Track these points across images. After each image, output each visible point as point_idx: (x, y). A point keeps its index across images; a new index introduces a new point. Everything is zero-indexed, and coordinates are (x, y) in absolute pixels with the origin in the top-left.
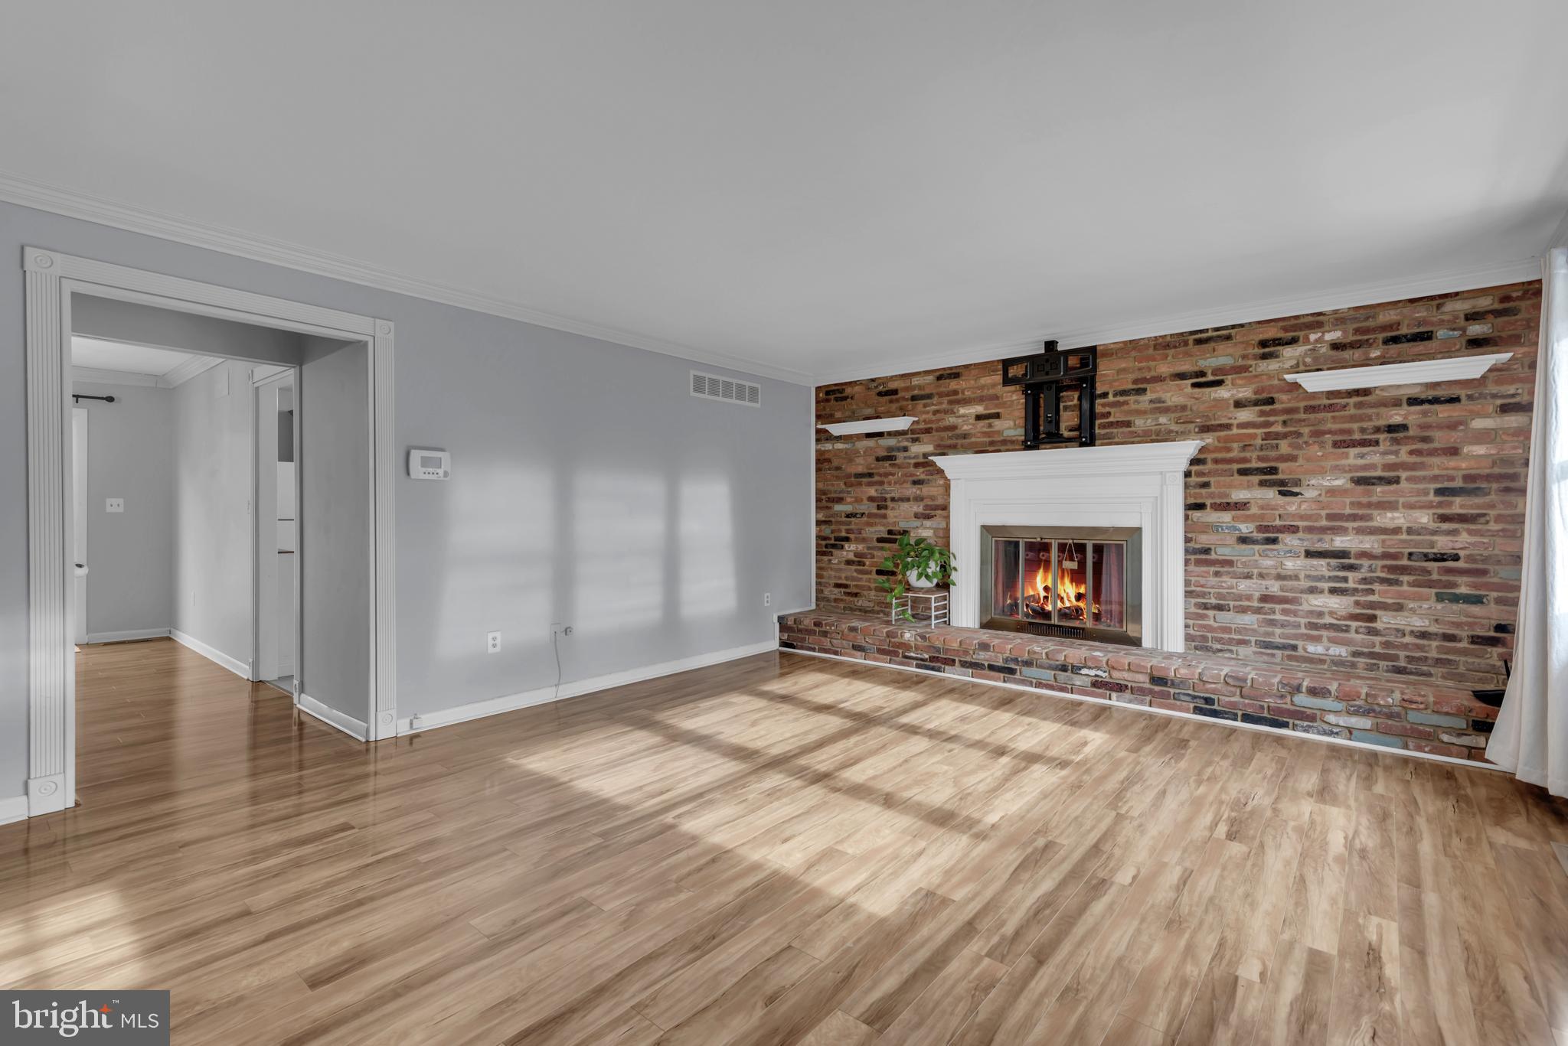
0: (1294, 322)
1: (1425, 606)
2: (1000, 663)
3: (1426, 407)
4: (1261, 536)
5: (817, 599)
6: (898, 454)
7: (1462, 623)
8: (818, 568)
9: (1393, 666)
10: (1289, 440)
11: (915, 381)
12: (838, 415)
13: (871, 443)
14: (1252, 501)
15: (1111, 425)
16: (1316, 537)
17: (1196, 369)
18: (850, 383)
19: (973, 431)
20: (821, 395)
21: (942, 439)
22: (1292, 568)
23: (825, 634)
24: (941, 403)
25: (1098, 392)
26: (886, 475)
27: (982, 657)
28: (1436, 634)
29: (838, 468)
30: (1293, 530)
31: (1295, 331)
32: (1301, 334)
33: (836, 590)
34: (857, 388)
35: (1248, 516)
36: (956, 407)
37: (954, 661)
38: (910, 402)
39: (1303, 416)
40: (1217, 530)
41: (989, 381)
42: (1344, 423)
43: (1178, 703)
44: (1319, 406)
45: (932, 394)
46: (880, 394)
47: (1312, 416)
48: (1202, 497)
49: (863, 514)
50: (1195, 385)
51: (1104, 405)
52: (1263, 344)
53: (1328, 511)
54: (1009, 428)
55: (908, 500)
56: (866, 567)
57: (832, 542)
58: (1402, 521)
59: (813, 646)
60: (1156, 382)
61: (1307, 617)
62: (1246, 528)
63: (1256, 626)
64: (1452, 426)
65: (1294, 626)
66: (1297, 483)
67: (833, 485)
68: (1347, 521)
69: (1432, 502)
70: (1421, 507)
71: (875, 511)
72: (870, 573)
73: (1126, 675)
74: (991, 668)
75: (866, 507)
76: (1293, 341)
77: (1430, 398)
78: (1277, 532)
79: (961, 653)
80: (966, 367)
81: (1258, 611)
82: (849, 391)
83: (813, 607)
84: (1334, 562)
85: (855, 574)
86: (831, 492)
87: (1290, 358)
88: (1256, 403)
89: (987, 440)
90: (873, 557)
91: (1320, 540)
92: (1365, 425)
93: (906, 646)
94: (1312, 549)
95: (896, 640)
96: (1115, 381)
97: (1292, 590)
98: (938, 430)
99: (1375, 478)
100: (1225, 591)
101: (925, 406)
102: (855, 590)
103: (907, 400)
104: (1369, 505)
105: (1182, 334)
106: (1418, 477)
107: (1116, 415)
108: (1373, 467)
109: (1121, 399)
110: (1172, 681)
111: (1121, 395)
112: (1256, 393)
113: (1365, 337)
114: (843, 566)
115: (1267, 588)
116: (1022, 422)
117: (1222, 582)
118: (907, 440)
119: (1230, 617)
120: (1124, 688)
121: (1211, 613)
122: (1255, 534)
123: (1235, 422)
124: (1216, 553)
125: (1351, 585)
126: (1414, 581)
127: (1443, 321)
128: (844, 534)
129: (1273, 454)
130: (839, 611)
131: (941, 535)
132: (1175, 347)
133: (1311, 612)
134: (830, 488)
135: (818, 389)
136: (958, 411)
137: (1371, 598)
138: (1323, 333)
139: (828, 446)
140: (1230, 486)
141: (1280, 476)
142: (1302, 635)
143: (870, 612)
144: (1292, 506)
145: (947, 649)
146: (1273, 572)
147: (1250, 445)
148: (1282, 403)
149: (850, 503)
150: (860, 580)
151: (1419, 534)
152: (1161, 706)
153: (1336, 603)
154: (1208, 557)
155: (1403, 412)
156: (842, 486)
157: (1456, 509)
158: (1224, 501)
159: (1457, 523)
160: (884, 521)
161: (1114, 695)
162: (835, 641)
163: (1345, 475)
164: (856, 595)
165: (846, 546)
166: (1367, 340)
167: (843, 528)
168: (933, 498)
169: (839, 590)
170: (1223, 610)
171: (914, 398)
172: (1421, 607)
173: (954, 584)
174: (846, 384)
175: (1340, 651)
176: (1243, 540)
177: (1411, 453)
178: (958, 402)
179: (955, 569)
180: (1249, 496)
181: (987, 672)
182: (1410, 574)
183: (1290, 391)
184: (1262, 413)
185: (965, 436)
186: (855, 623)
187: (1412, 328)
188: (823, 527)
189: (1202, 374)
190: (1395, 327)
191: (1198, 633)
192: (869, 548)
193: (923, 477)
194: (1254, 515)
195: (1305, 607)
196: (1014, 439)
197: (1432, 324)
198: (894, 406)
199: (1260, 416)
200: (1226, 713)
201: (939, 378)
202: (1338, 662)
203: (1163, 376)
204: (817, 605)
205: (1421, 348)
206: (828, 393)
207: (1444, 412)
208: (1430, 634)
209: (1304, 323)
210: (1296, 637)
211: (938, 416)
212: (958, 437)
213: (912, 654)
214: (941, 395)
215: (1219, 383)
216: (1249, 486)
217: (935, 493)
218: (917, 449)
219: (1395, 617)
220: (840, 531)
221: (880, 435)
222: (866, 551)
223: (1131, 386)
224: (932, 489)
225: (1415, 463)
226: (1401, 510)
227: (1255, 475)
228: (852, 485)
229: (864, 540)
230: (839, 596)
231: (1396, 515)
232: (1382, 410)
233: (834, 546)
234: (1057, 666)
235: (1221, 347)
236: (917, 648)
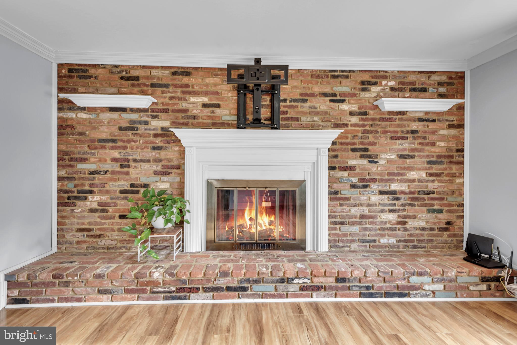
0: (375, 74)
1: (424, 216)
2: (235, 284)
3: (425, 123)
4: (361, 184)
5: (59, 243)
6: (139, 126)
7: (436, 222)
8: (59, 217)
9: (413, 245)
10: (373, 135)
11: (154, 73)
12: (81, 89)
13: (115, 115)
14: (357, 166)
15: (288, 119)
16: (384, 184)
17: (332, 92)
18: (94, 66)
19: (200, 115)
20: (63, 71)
21: (177, 118)
22: (374, 200)
23: (67, 284)
24: (176, 92)
25: (281, 98)
26: (129, 141)
27: (222, 282)
28: (428, 228)
29: (81, 134)
30: (374, 180)
31: (376, 78)
32: (378, 80)
33: (79, 234)
34: (100, 71)
35: (355, 174)
36: (187, 97)
37: (198, 289)
38: (150, 88)
39: (378, 123)
40: (342, 181)
41: (212, 82)
42: (395, 127)
43: (352, 292)
44: (386, 118)
45: (168, 84)
46: (122, 78)
47: (383, 123)
48: (334, 163)
49: (106, 172)
50: (331, 101)
51: (284, 107)
52: (363, 83)
53: (388, 171)
54: (226, 115)
55: (149, 161)
56: (109, 214)
57: (76, 194)
58: (416, 176)
59: (51, 298)
60: (313, 96)
61: (380, 225)
62: (354, 180)
63: (358, 232)
64: (434, 132)
65: (375, 230)
66: (376, 157)
67: (76, 147)
68: (396, 176)
69: (426, 167)
70: (423, 170)
71: (119, 169)
72: (114, 218)
73: (322, 279)
74: (229, 289)
75: (109, 166)
76: (375, 84)
77: (426, 119)
78: (368, 182)
79: (204, 281)
80: (196, 69)
81: (360, 223)
82: (92, 71)
83: (55, 250)
84: (391, 196)
85: (98, 220)
86: (74, 154)
87: (374, 92)
88: (359, 114)
89: (211, 121)
90: (116, 205)
91: (386, 186)
92: (403, 129)
93: (156, 283)
94: (382, 190)
95: (145, 279)
96: (291, 93)
97: (374, 212)
98: (174, 111)
99: (407, 155)
100: (345, 214)
101: (162, 92)
102: (98, 233)
103: (147, 86)
104: (404, 168)
105: (325, 71)
106: (422, 155)
107: (292, 113)
108: (405, 150)
109: (294, 104)
110: (349, 279)
111: (294, 102)
112: (359, 108)
113: (404, 87)
114: (86, 214)
115: (363, 211)
116: (235, 112)
117: (344, 209)
118: (148, 116)
119: (347, 228)
120: (320, 288)
121: (338, 226)
122: (358, 183)
123: (350, 123)
124: (341, 194)
125: (397, 208)
126: (420, 204)
127: (431, 84)
128: (87, 188)
129: (366, 141)
130: (82, 251)
131: (176, 187)
132: (322, 78)
133: (382, 222)
134: (73, 149)
135: (60, 66)
136: (189, 99)
137: (405, 213)
138: (388, 81)
139: (72, 115)
140: (348, 158)
141: (369, 153)
142: (378, 234)
143: (113, 248)
144: (374, 168)
145: (192, 280)
146: (366, 203)
147: (357, 136)
148: (371, 115)
149: (93, 163)
150: (104, 224)
151: (422, 182)
152: (343, 296)
153: (392, 217)
154: (337, 196)
155: (417, 124)
156: (86, 148)
157: (434, 171)
158: (345, 165)
159: (435, 177)
160: (127, 177)
161: (314, 294)
162: (78, 289)
163: (395, 153)
164: (99, 236)
165: (90, 197)
166: (404, 88)
167: (87, 183)
168: (169, 160)
169: (82, 234)
170: (344, 224)
171: (153, 85)
172: (422, 216)
173: (188, 223)
174: (90, 65)
175: (393, 241)
176: (353, 186)
177: (420, 144)
178: (189, 93)
179: (189, 211)
180: (356, 163)
181: (225, 293)
182: (419, 201)
183: (374, 109)
184: (362, 120)
185: (194, 117)
186: (102, 269)
187: (420, 85)
188: (65, 182)
189: (335, 95)
190: (414, 84)
191: (332, 238)
192: (112, 198)
193: (160, 144)
194: (358, 173)
195: (379, 220)
196: (229, 122)
197: (427, 85)
198: (136, 89)
199: (361, 121)
200: (377, 293)
201: (174, 74)
202: (393, 246)
203: (316, 93)
204: (58, 248)
205: (423, 95)
206: (70, 71)
207: (431, 126)
208: (426, 228)
209: (380, 75)
210: (376, 235)
211: (173, 101)
212: (189, 117)
213: (160, 289)
214: (175, 86)
215: (343, 101)
216: (356, 158)
217: (171, 157)
218: (156, 124)
219: (413, 222)
220: (83, 185)
221: (123, 110)
222: (109, 201)
223: (298, 97)
224: (169, 153)
225: (421, 149)
226: (415, 171)
227: (359, 152)
228: (96, 148)
229: (107, 192)
230: (82, 239)
231: (414, 173)
232: (409, 123)
233: (76, 198)
234: (278, 280)
235: (344, 81)
236: (164, 283)
